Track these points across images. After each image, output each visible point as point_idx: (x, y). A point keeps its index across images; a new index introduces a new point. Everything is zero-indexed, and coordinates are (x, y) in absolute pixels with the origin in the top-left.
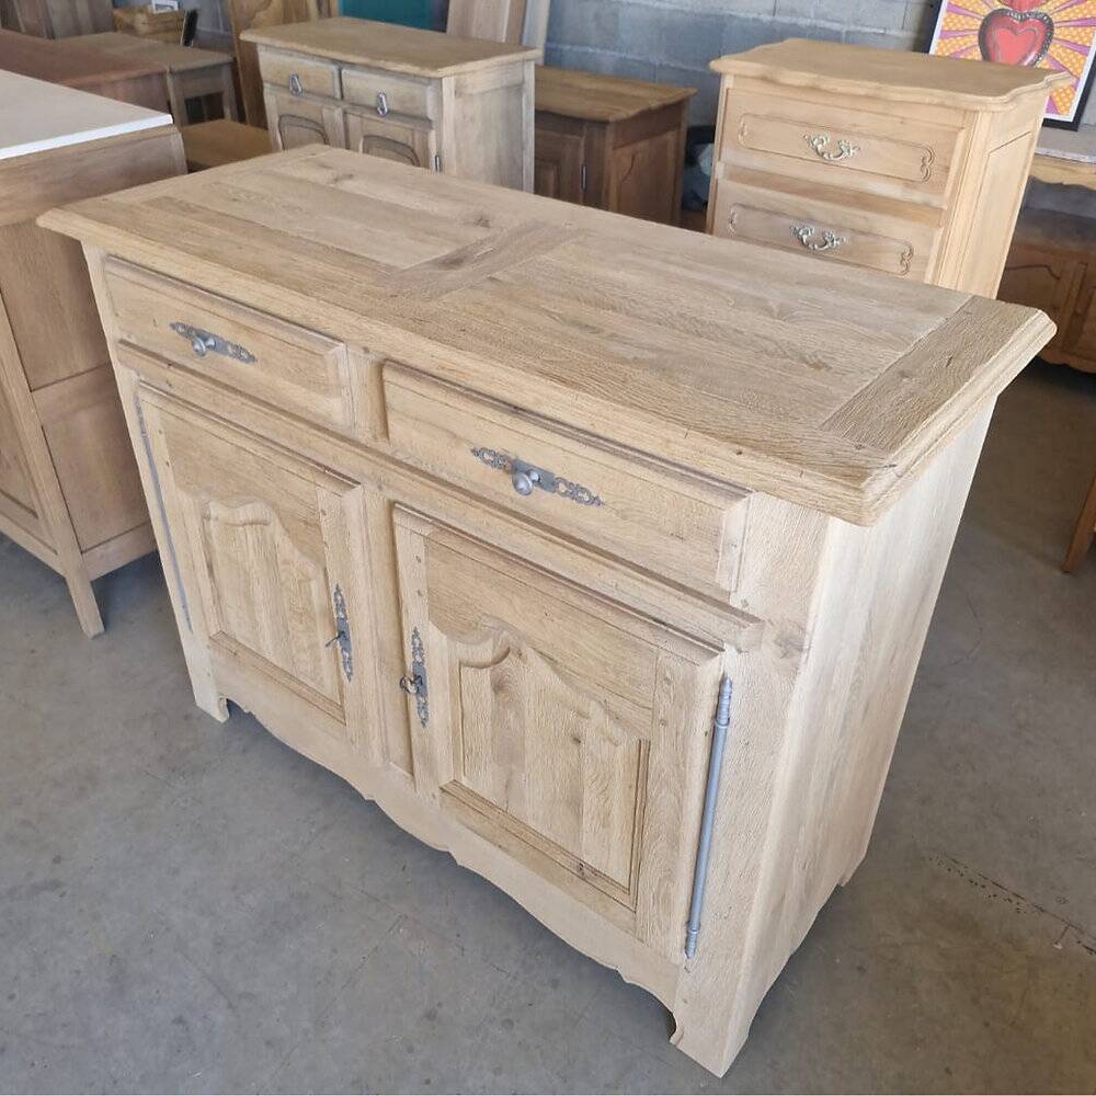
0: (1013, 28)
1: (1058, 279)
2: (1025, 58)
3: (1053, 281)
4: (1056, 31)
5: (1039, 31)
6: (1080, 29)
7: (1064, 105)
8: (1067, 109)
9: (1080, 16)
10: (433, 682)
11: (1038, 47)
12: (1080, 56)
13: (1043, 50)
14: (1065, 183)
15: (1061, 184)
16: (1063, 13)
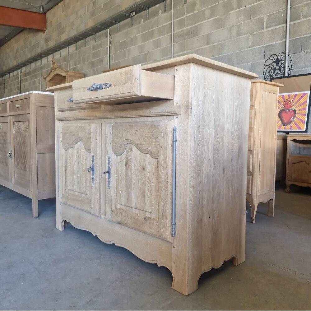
0: (286, 113)
1: (308, 164)
2: (291, 119)
3: (307, 165)
4: (297, 112)
5: (293, 113)
6: (302, 111)
7: (302, 127)
8: (304, 128)
9: (302, 108)
10: (112, 172)
11: (293, 116)
12: (304, 117)
13: (294, 116)
14: (304, 140)
15: (303, 140)
16: (298, 108)
